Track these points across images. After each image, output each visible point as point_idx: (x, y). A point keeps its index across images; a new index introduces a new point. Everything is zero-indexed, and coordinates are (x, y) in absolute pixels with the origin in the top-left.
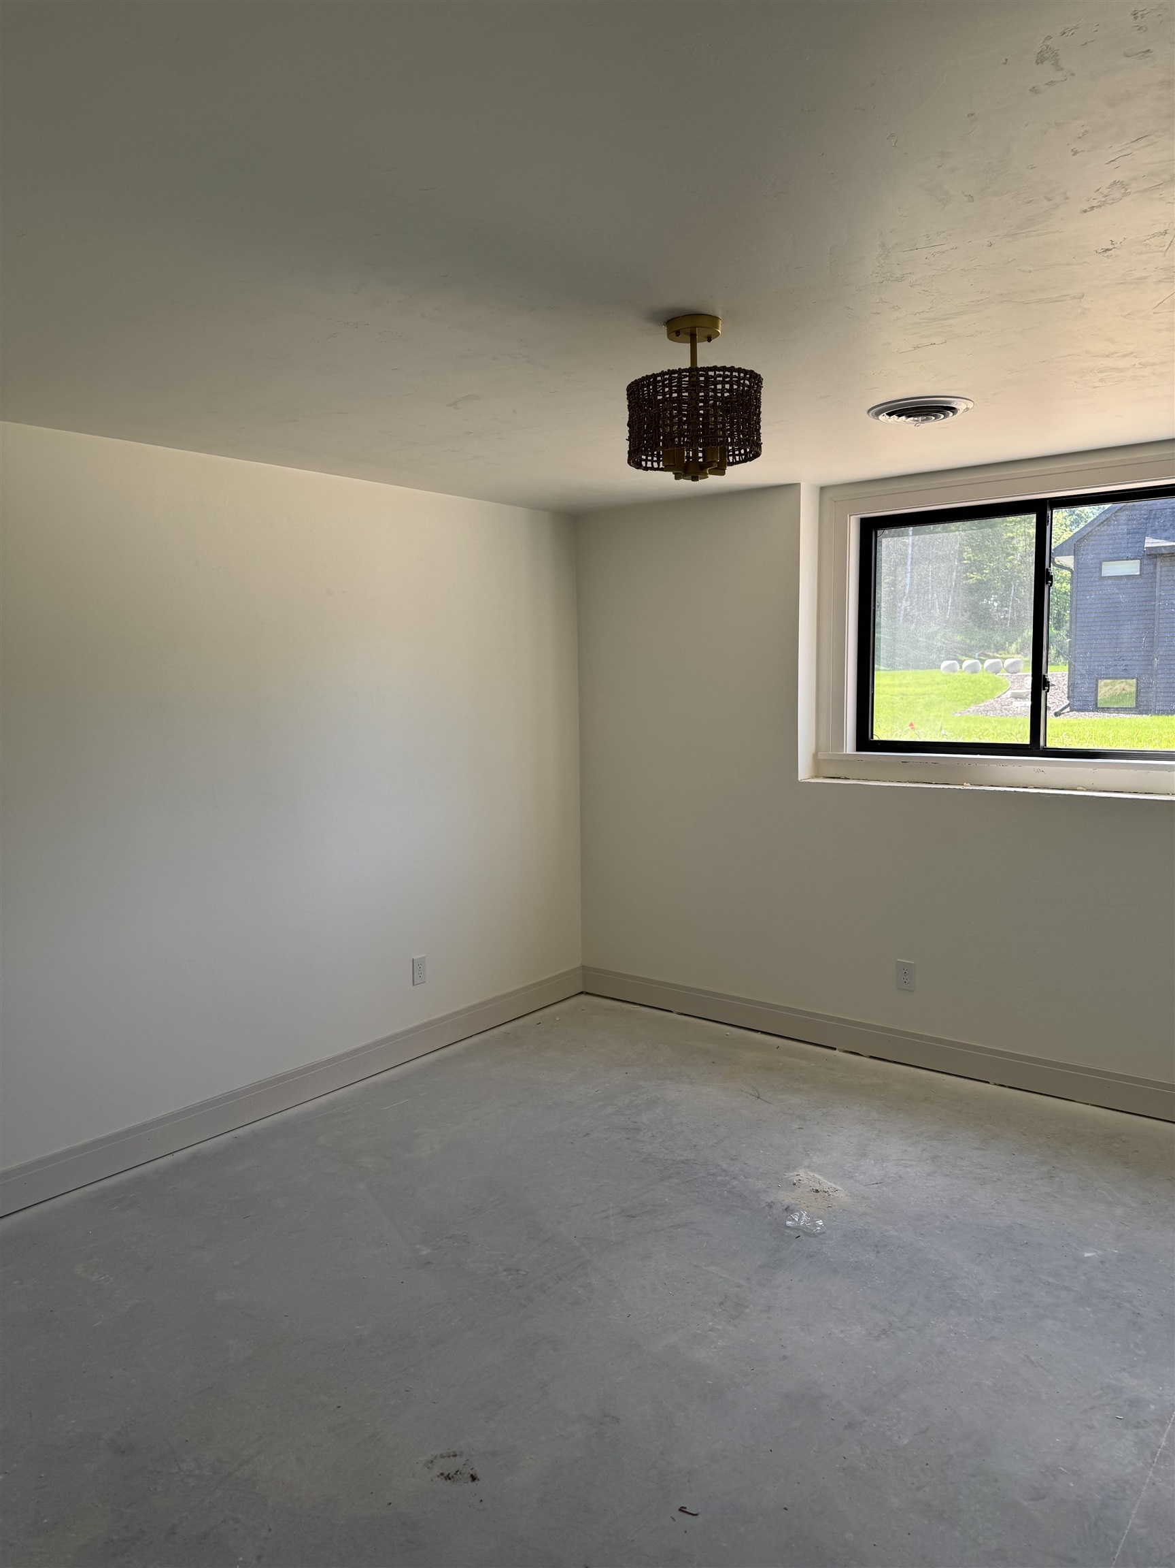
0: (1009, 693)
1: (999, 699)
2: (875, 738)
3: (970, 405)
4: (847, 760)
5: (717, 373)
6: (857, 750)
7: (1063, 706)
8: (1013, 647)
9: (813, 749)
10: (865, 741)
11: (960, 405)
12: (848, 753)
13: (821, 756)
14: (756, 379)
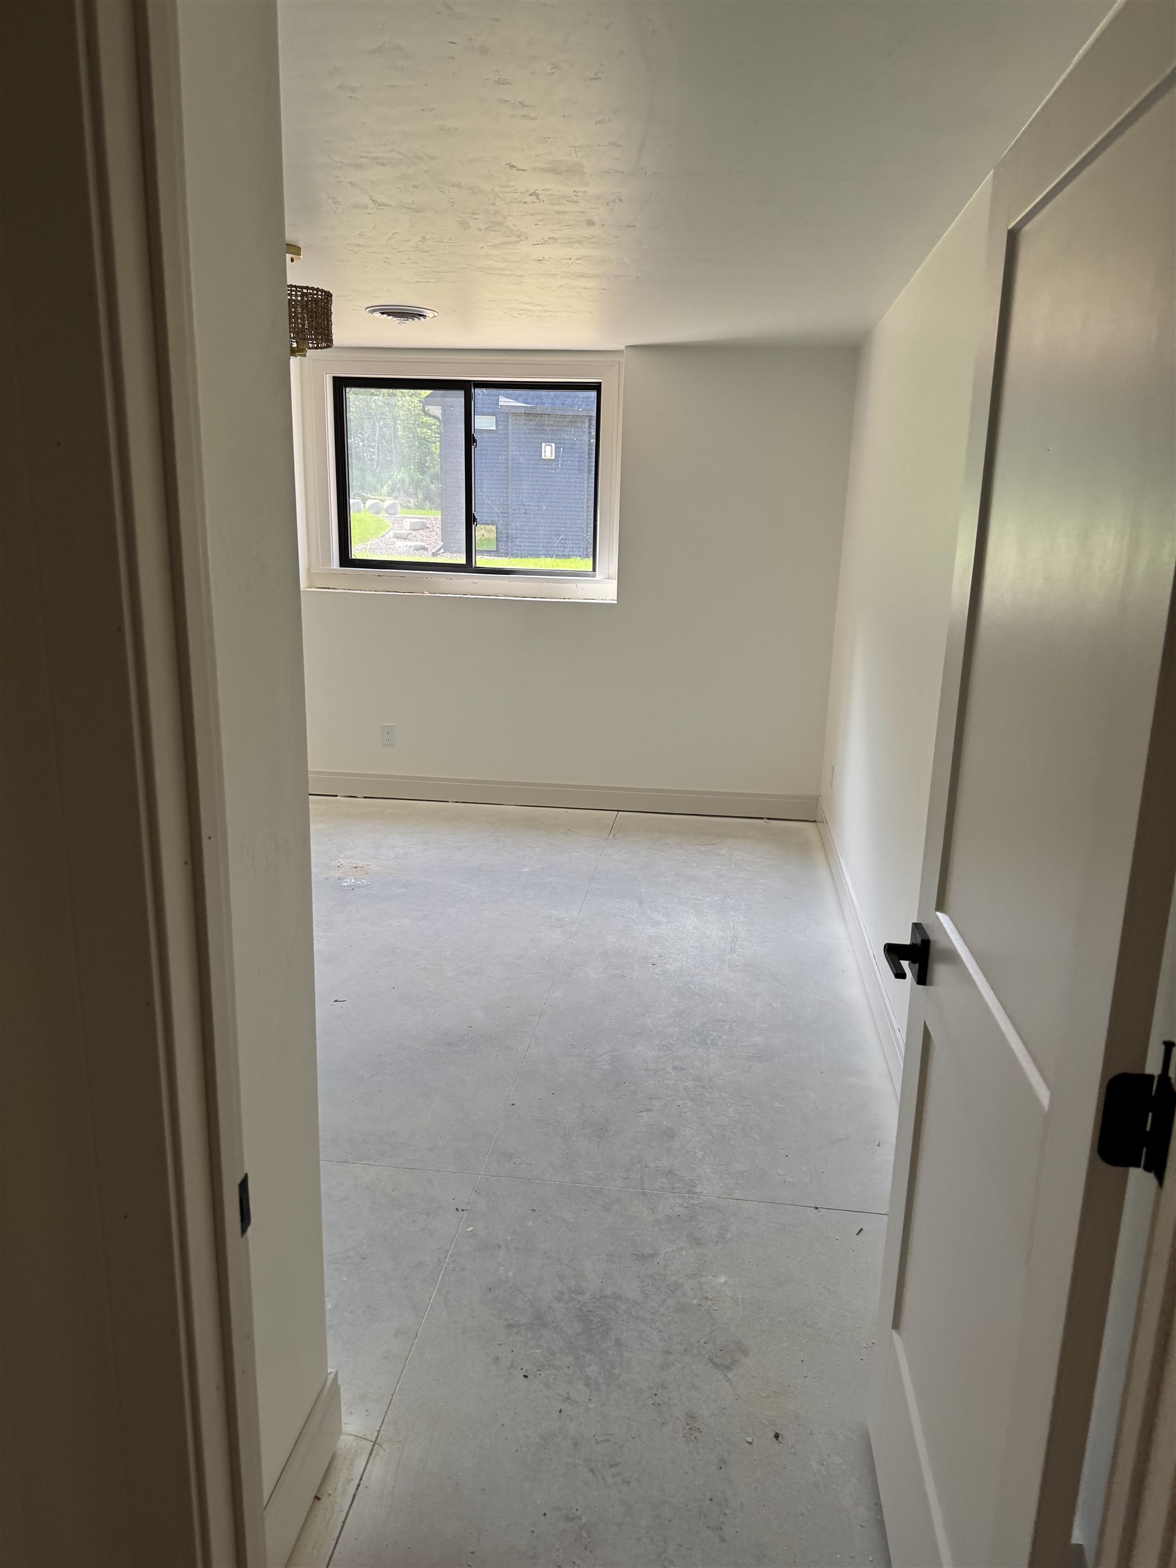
0: (391, 534)
1: (383, 539)
2: (353, 557)
3: (436, 314)
4: (334, 574)
5: (309, 291)
6: (341, 566)
7: (439, 547)
8: (384, 489)
9: (307, 566)
10: (346, 560)
11: (430, 314)
12: (335, 568)
13: (313, 570)
14: (328, 295)
